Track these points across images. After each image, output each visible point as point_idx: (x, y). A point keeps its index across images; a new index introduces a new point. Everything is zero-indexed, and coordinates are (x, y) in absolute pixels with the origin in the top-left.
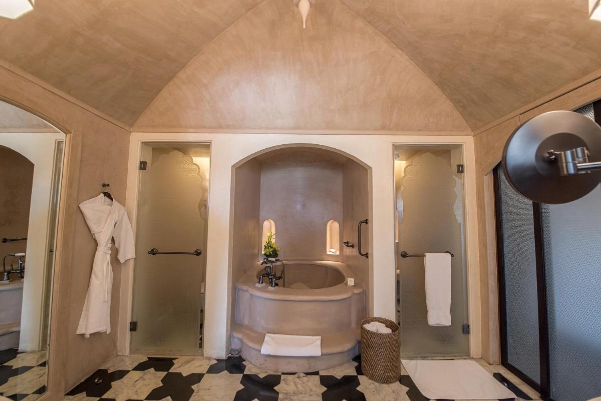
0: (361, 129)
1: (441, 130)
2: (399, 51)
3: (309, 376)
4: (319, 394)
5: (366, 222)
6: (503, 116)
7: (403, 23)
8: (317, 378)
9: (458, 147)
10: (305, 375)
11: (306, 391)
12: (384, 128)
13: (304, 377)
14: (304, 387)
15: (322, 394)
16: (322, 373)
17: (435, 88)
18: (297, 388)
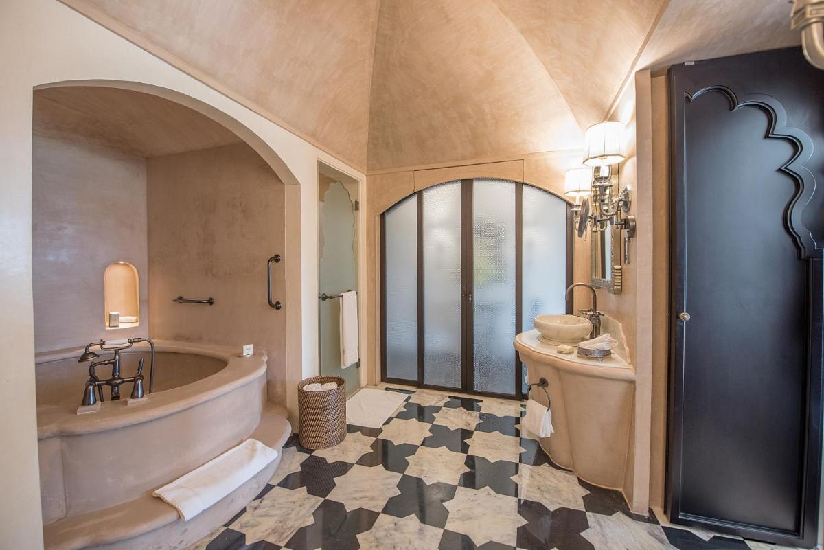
0: (292, 126)
1: (349, 161)
2: (372, 60)
3: (266, 496)
4: (306, 497)
5: (277, 259)
6: (400, 166)
7: (403, 41)
8: (277, 491)
9: (354, 182)
10: (259, 500)
11: (288, 508)
12: (313, 137)
13: (261, 502)
14: (280, 508)
15: (308, 493)
16: (275, 482)
17: (368, 115)
18: (274, 516)
